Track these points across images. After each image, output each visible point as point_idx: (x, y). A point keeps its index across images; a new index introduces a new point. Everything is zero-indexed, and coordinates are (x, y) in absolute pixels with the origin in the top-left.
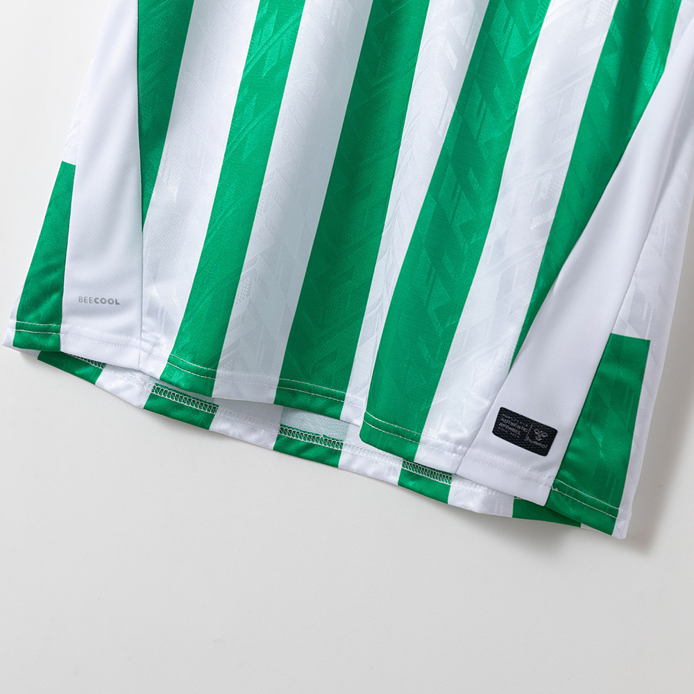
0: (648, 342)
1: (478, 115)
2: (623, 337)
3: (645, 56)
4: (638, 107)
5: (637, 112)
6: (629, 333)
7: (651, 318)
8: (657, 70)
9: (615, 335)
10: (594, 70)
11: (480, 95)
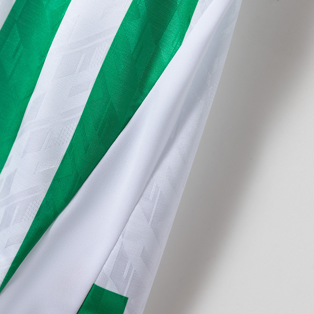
0: (126, 299)
1: (14, 56)
2: (103, 290)
3: (168, 28)
4: (153, 76)
5: (151, 80)
6: (110, 287)
7: (131, 277)
8: (175, 43)
9: (96, 286)
10: (115, 34)
11: (19, 39)
